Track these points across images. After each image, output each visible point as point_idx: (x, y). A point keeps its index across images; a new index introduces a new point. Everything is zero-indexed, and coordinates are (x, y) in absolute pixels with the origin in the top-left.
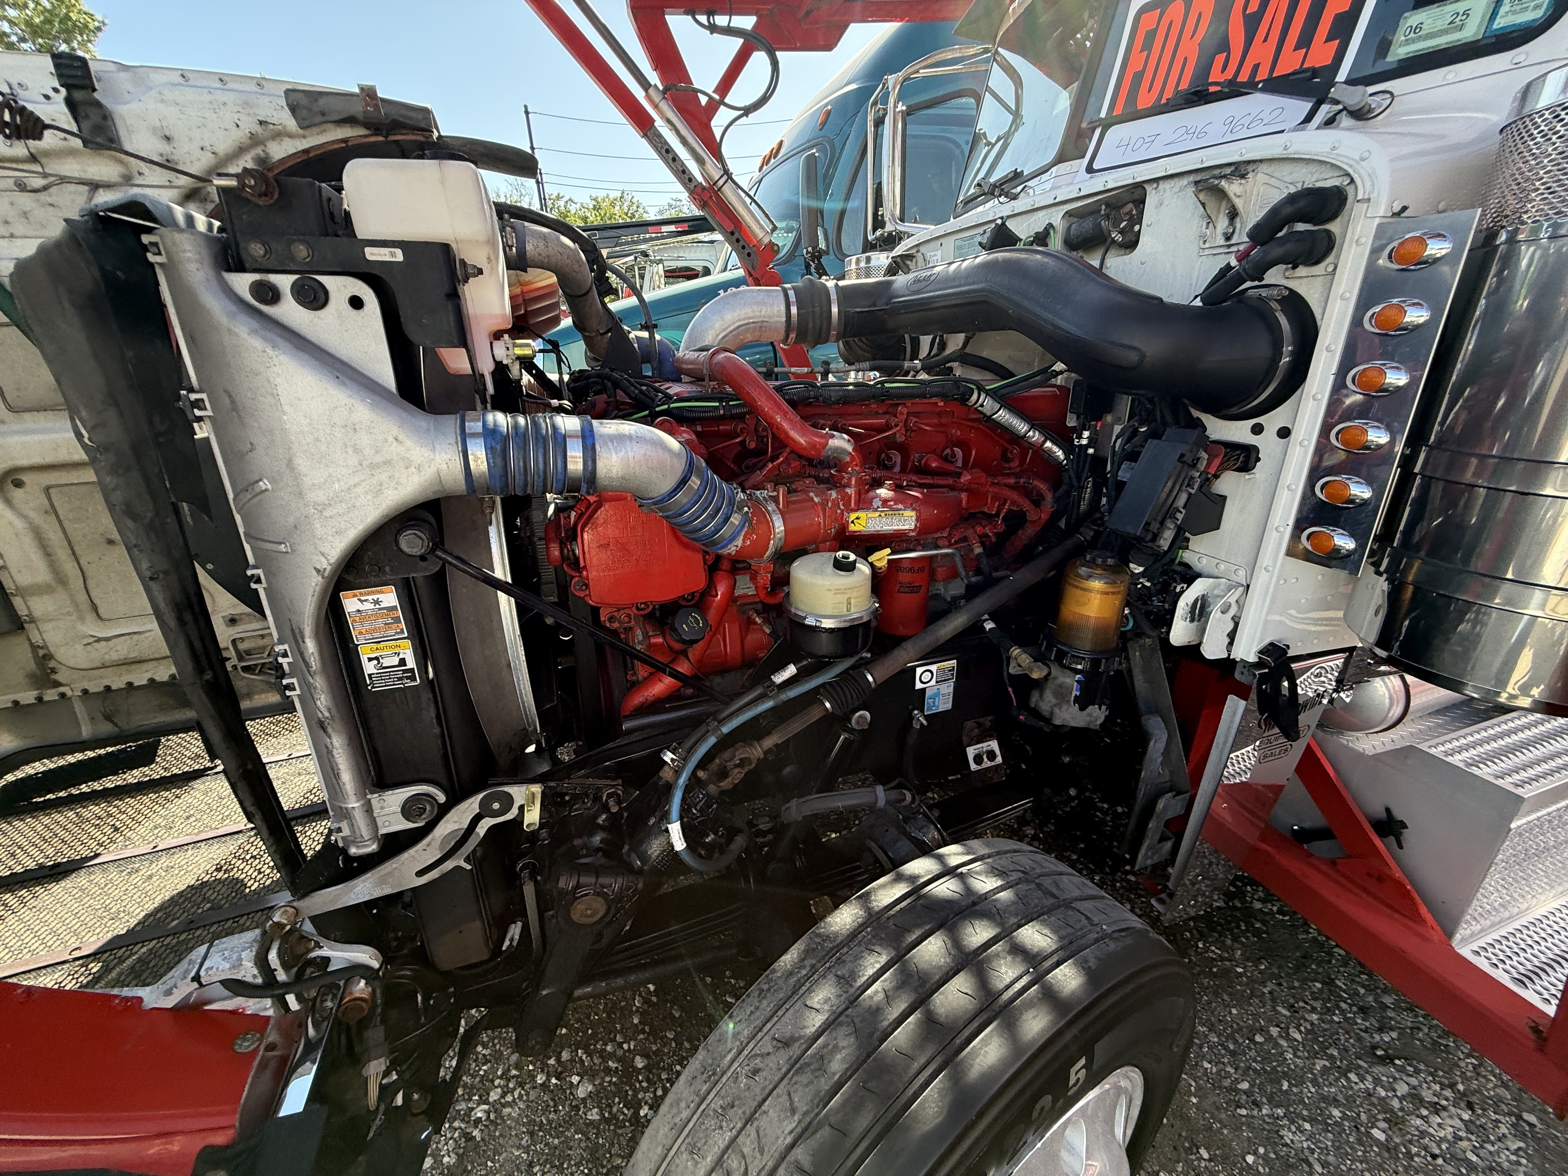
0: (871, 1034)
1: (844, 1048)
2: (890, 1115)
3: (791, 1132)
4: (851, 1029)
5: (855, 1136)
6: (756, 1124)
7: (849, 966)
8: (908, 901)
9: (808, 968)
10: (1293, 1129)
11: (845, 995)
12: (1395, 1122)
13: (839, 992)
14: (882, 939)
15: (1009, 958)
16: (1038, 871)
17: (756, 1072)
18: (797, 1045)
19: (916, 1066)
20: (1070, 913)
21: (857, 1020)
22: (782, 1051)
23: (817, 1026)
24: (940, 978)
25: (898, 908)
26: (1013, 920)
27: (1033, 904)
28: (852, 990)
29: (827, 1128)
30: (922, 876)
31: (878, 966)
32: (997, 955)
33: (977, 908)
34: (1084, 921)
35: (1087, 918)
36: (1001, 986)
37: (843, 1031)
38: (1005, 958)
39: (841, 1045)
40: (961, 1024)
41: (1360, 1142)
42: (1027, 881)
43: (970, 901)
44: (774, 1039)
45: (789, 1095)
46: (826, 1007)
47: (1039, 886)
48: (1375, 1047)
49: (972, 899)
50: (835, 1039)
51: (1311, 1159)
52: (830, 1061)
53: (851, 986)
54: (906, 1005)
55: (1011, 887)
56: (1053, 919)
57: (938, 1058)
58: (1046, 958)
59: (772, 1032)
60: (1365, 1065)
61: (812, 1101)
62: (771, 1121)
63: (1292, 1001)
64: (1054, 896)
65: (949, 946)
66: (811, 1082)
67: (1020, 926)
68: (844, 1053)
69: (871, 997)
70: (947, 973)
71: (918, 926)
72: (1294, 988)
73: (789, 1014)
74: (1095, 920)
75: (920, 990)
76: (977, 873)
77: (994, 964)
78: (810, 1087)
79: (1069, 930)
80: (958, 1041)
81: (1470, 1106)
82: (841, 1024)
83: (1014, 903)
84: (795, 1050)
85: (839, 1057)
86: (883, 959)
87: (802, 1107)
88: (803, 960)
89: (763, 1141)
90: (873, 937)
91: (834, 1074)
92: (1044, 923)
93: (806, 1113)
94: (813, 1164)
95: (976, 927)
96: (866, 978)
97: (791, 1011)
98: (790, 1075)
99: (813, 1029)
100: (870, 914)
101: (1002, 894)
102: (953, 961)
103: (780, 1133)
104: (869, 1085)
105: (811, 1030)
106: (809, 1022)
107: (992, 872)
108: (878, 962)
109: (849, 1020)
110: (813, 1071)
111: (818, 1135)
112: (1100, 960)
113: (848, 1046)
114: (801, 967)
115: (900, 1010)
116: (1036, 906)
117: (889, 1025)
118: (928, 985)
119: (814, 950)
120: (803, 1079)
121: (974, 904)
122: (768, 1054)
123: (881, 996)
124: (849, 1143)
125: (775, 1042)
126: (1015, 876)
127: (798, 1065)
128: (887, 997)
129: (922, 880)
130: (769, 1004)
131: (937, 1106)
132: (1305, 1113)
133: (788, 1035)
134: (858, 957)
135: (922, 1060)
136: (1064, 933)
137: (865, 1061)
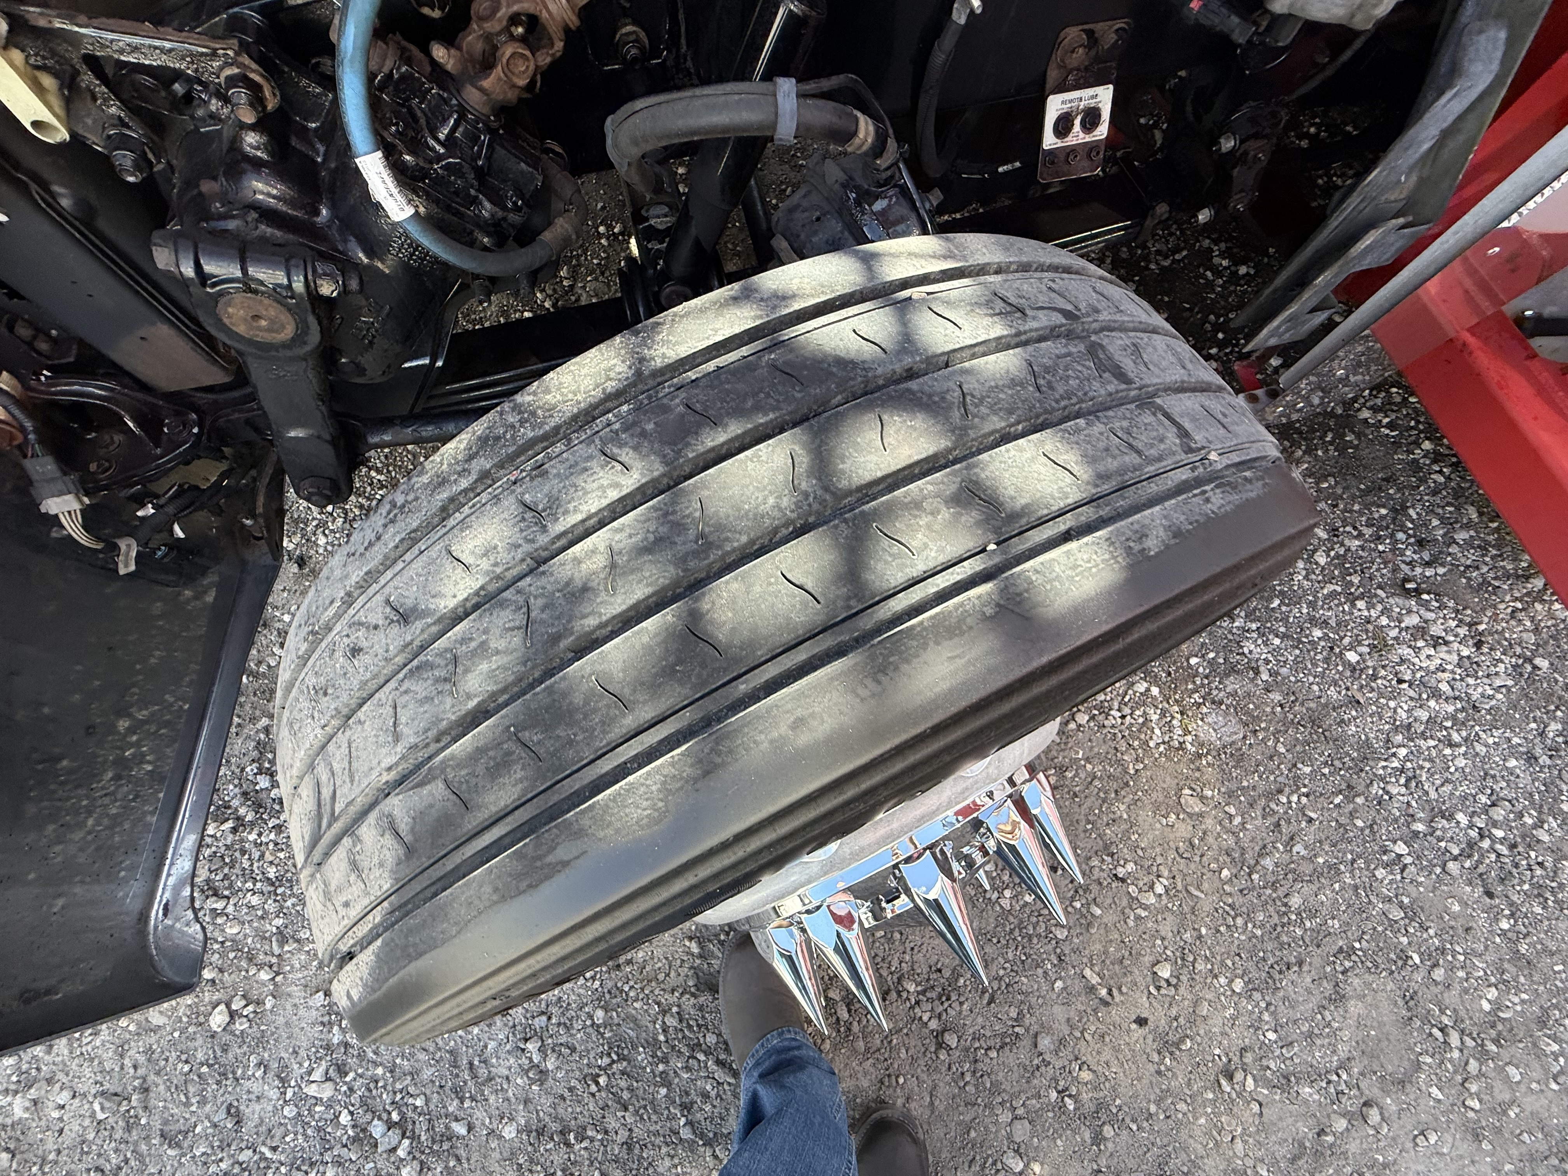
0: (555, 639)
1: (497, 652)
2: (554, 798)
3: (389, 769)
4: (519, 619)
5: (481, 816)
6: (348, 733)
7: (551, 485)
8: (744, 351)
9: (474, 477)
10: (1260, 641)
11: (527, 548)
12: (1380, 646)
13: (518, 538)
14: (644, 434)
15: (945, 514)
16: (1104, 316)
17: (356, 651)
18: (419, 625)
19: (629, 722)
20: (1147, 418)
21: (537, 604)
22: (395, 629)
23: (460, 598)
24: (752, 542)
25: (711, 366)
26: (996, 423)
27: (1061, 389)
28: (543, 540)
29: (441, 785)
30: (802, 296)
31: (614, 495)
32: (917, 505)
33: (913, 385)
34: (1172, 438)
35: (1183, 434)
36: (896, 576)
37: (504, 618)
38: (934, 513)
39: (493, 645)
40: (761, 654)
41: (1327, 660)
42: (1070, 335)
43: (898, 367)
44: (388, 602)
45: (395, 707)
46: (485, 564)
47: (1093, 350)
48: (1407, 580)
49: (908, 361)
50: (486, 631)
51: (1262, 669)
52: (467, 671)
53: (544, 529)
54: (649, 590)
55: (1024, 344)
56: (1098, 428)
57: (687, 713)
58: (1043, 522)
59: (387, 590)
60: (1384, 595)
61: (426, 730)
62: (365, 738)
63: (1339, 524)
64: (1121, 376)
65: (801, 469)
66: (428, 699)
67: (1006, 438)
68: (496, 661)
69: (577, 561)
70: (776, 531)
71: (739, 412)
72: (1351, 511)
73: (418, 565)
74: (1199, 437)
75: (692, 564)
76: (948, 303)
77: (899, 527)
78: (426, 707)
79: (1131, 459)
80: (742, 687)
81: (1478, 645)
82: (502, 605)
83: (1014, 383)
84: (416, 631)
85: (484, 667)
86: (630, 482)
87: (410, 737)
88: (470, 458)
89: (355, 765)
90: (626, 428)
91: (469, 697)
92: (1072, 439)
93: (414, 747)
94: (412, 830)
95: (890, 430)
96: (579, 517)
97: (424, 557)
98: (401, 675)
99: (451, 603)
100: (639, 373)
101: (992, 358)
102: (798, 505)
103: (375, 762)
104: (525, 735)
105: (447, 603)
106: (448, 589)
107: (988, 304)
108: (616, 485)
109: (521, 599)
110: (437, 680)
111: (426, 790)
112: (1177, 534)
113: (506, 652)
114: (461, 473)
115: (630, 602)
116: (1068, 395)
117: (602, 626)
118: (714, 555)
119: (497, 438)
120: (420, 688)
121: (911, 374)
122: (376, 627)
123: (600, 561)
124: (472, 822)
125: (388, 610)
126: (1043, 320)
127: (415, 663)
128: (613, 566)
129: (797, 306)
130: (394, 535)
131: (653, 807)
132: (1282, 629)
133: (410, 603)
134: (578, 469)
135: (647, 713)
136: (1112, 464)
137: (532, 686)
